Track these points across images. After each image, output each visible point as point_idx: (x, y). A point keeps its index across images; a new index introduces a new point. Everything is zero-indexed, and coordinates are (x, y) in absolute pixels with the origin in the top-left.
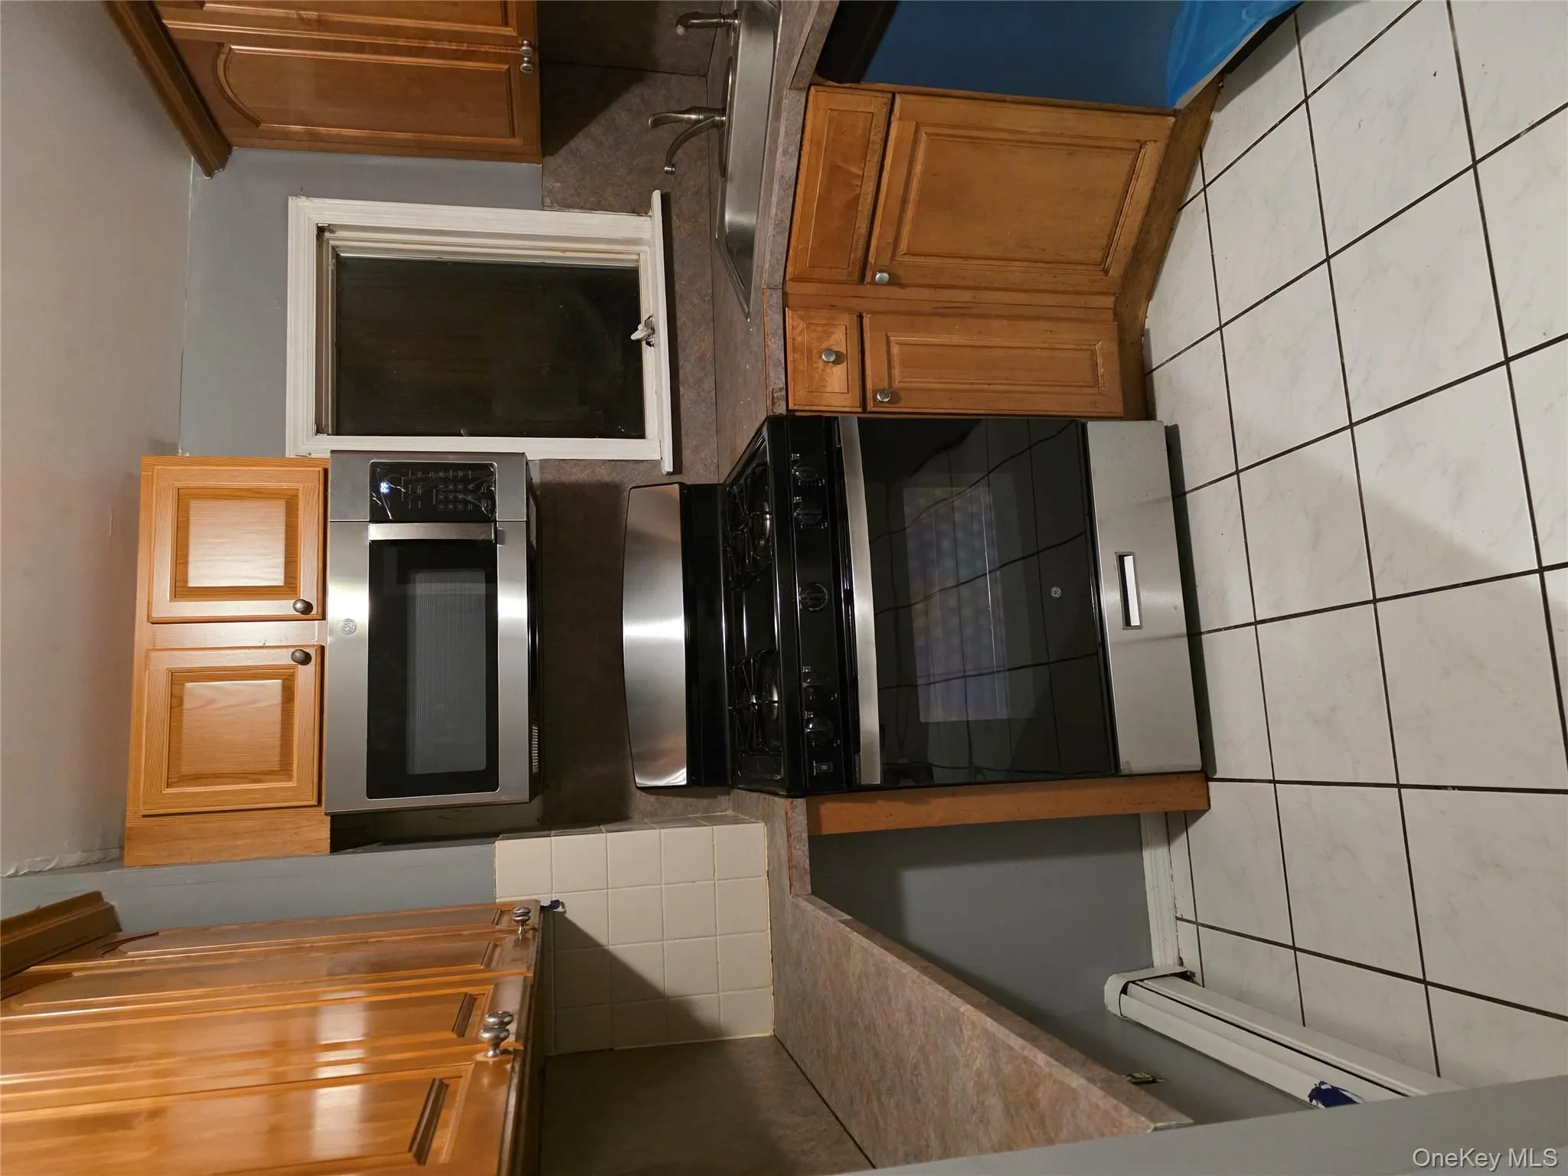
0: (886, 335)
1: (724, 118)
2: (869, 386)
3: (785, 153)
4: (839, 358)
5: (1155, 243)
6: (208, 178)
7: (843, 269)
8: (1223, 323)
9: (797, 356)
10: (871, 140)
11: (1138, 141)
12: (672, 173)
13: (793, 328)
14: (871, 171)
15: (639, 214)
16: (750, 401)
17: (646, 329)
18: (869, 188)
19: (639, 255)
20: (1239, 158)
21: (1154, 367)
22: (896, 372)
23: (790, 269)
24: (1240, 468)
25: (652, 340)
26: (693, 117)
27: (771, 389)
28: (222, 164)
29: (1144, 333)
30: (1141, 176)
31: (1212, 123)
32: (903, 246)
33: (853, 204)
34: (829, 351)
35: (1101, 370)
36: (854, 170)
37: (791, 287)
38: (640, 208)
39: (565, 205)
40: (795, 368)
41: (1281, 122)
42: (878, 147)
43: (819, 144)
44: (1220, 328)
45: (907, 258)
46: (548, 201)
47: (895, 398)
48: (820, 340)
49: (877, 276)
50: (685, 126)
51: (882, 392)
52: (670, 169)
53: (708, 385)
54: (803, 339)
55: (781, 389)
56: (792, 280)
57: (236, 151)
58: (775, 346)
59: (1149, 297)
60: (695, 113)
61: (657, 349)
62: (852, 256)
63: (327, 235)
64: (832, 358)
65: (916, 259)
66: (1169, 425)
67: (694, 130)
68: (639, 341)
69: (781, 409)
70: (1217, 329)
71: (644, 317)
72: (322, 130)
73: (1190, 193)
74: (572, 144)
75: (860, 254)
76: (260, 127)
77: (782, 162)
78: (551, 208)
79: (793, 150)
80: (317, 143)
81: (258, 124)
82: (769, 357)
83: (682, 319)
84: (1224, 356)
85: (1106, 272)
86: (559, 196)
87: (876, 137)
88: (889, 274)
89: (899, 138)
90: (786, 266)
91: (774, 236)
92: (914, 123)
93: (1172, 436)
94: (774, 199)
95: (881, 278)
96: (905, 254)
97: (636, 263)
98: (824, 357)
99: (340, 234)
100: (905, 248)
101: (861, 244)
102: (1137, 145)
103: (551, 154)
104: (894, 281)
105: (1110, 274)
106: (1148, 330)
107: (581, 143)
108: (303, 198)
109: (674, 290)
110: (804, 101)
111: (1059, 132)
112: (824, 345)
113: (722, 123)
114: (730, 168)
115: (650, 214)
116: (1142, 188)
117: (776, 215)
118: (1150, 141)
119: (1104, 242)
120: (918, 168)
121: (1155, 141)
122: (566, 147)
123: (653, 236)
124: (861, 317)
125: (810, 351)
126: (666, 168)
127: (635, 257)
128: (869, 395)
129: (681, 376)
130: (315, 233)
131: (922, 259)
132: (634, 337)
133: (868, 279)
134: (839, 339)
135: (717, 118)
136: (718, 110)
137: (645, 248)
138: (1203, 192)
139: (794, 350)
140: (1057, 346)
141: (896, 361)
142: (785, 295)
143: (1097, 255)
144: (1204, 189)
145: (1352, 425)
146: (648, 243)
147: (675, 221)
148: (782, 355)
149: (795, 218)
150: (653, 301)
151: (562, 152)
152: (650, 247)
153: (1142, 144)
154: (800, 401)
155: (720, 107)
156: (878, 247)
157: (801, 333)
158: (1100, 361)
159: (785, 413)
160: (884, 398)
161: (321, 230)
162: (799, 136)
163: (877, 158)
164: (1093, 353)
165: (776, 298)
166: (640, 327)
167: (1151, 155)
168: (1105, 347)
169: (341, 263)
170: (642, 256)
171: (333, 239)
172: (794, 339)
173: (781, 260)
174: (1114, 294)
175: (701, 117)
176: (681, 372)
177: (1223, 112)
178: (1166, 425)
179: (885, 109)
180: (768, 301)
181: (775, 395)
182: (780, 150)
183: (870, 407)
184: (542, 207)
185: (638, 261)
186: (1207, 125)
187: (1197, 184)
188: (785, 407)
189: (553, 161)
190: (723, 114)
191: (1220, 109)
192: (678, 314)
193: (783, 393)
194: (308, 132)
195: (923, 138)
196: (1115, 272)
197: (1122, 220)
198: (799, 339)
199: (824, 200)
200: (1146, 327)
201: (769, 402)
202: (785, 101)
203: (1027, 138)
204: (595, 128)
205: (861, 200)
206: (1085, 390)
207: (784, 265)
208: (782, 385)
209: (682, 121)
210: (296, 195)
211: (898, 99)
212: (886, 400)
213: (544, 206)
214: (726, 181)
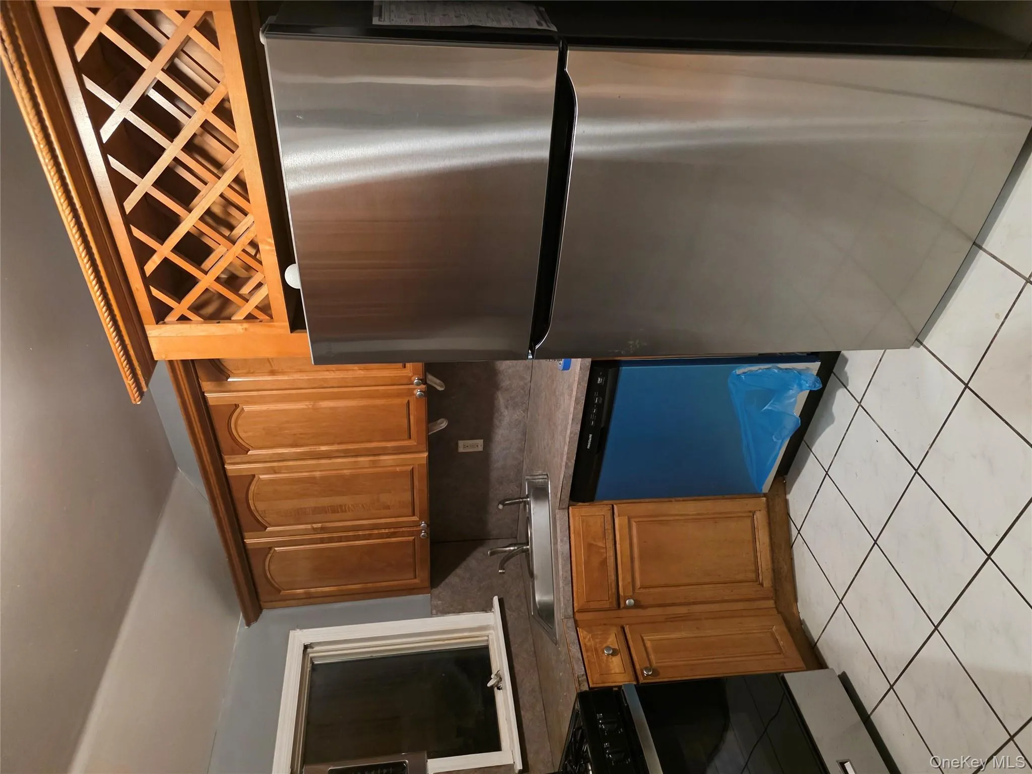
0: (641, 636)
1: (528, 547)
2: (638, 667)
3: (562, 541)
4: (615, 653)
5: (785, 568)
6: (247, 627)
7: (606, 600)
8: (841, 599)
9: (589, 654)
10: (606, 528)
11: (750, 512)
12: (503, 573)
13: (584, 638)
14: (610, 544)
15: (486, 611)
16: (566, 695)
17: (496, 677)
18: (611, 553)
19: (488, 636)
20: (809, 511)
21: (816, 641)
22: (652, 657)
23: (575, 605)
24: (892, 684)
25: (501, 685)
26: (512, 548)
27: (577, 676)
28: (256, 618)
29: (801, 623)
30: (759, 528)
31: (788, 500)
32: (638, 583)
33: (604, 563)
34: (608, 648)
35: (781, 643)
36: (600, 544)
37: (578, 616)
38: (486, 607)
39: (444, 612)
40: (589, 661)
41: (820, 487)
42: (610, 531)
43: (579, 534)
44: (841, 602)
45: (642, 590)
46: (434, 612)
47: (656, 672)
48: (601, 643)
49: (627, 602)
50: (507, 554)
51: (646, 669)
52: (502, 571)
53: (539, 707)
54: (591, 643)
55: (583, 675)
56: (577, 611)
57: (265, 612)
58: (575, 650)
59: (796, 600)
60: (512, 547)
61: (504, 691)
62: (610, 592)
63: (309, 650)
64: (611, 652)
65: (647, 590)
66: (840, 674)
67: (511, 555)
68: (492, 687)
69: (585, 688)
70: (839, 603)
71: (494, 671)
72: (313, 590)
73: (793, 537)
74: (447, 580)
75: (614, 590)
76: (281, 594)
77: (561, 546)
78: (437, 615)
79: (566, 539)
80: (309, 599)
81: (279, 591)
82: (573, 657)
83: (517, 667)
84: (850, 617)
85: (762, 585)
86: (441, 608)
87: (609, 527)
88: (634, 600)
89: (620, 525)
90: (573, 604)
91: (563, 587)
92: (627, 517)
93: (844, 680)
94: (560, 567)
95: (629, 602)
96: (640, 588)
97: (487, 643)
98: (605, 652)
99: (317, 648)
100: (639, 585)
101: (614, 585)
102: (751, 514)
103: (435, 587)
104: (637, 605)
105: (764, 585)
106: (803, 620)
107: (453, 579)
108: (298, 630)
109: (511, 651)
110: (567, 514)
111: (706, 512)
112: (605, 646)
113: (528, 549)
114: (535, 572)
115: (493, 610)
116: (763, 537)
117: (563, 575)
118: (757, 510)
119: (753, 567)
120: (635, 540)
121: (760, 510)
122: (443, 583)
123: (496, 623)
124: (623, 628)
125: (596, 650)
126: (500, 571)
127: (486, 638)
128: (639, 672)
129: (521, 705)
130: (303, 649)
131: (651, 590)
132: (489, 685)
133: (622, 605)
134: (612, 640)
135: (525, 547)
136: (525, 543)
137: (492, 631)
138: (799, 535)
139: (587, 651)
140: (748, 632)
141: (650, 650)
142: (576, 622)
143: (752, 576)
144: (799, 533)
145: (936, 628)
146: (493, 628)
147: (508, 612)
148: (580, 655)
149: (573, 575)
150: (499, 661)
151: (442, 585)
152: (494, 631)
153: (754, 513)
154: (596, 681)
155: (525, 542)
156: (623, 586)
157: (589, 640)
158: (778, 637)
159: (588, 689)
160: (648, 672)
161: (306, 647)
162: (568, 531)
163: (611, 537)
164: (773, 634)
165: (571, 623)
166: (493, 676)
167: (760, 517)
168: (778, 628)
169: (314, 667)
170: (490, 637)
171: (312, 653)
172: (585, 645)
173: (570, 600)
174: (772, 598)
175: (516, 548)
176: (521, 701)
177: (791, 493)
178: (838, 675)
179: (610, 513)
180: (566, 625)
181: (580, 679)
182: (559, 540)
183: (642, 680)
184: (431, 615)
185: (488, 640)
186: (786, 502)
187: (794, 532)
188: (587, 686)
189: (436, 591)
190: (528, 545)
191: (789, 493)
192: (515, 665)
193: (585, 677)
194: (305, 593)
195: (634, 525)
196: (767, 583)
197: (758, 554)
198: (588, 644)
199: (587, 563)
200: (802, 619)
201: (577, 685)
202: (558, 516)
203: (690, 517)
204: (459, 571)
205: (608, 561)
206: (775, 656)
207: (572, 604)
208: (583, 672)
209: (505, 551)
210: (294, 629)
211: (615, 506)
212: (650, 673)
213: (432, 615)
214: (534, 580)
